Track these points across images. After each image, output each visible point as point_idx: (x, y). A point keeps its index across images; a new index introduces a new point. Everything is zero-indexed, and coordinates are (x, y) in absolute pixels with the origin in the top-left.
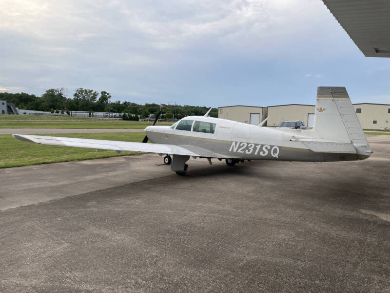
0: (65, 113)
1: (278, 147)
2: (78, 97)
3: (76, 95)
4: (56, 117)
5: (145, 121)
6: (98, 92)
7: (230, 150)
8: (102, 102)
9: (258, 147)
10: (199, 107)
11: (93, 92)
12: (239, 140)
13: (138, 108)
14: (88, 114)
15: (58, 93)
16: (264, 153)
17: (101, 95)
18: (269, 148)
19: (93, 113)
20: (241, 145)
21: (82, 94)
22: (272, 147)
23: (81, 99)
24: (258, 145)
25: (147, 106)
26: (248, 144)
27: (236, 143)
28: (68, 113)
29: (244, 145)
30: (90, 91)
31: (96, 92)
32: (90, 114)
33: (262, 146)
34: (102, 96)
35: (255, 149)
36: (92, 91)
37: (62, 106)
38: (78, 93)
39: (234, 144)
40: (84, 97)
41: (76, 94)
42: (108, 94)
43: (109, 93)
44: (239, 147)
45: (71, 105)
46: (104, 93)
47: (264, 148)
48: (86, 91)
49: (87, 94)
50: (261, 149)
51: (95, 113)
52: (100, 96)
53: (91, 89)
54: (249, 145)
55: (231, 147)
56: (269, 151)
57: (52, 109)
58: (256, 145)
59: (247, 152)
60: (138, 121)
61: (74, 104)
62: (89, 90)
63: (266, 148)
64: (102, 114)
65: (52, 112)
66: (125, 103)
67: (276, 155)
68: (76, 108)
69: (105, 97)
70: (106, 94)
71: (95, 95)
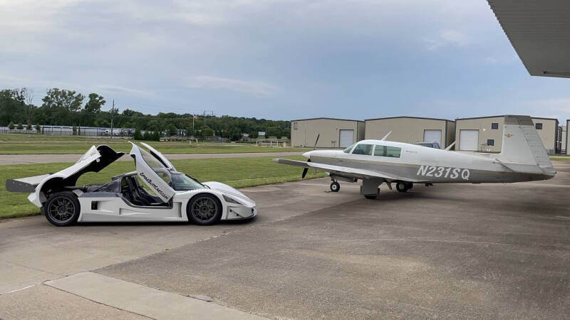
0: (34, 129)
1: (470, 170)
2: (50, 102)
3: (46, 99)
4: (29, 136)
5: (169, 140)
6: (83, 94)
7: (418, 174)
8: (90, 111)
9: (448, 170)
10: (244, 118)
11: (74, 95)
12: (428, 164)
13: (149, 121)
14: (72, 130)
15: (16, 96)
16: (454, 176)
17: (89, 99)
18: (459, 171)
19: (79, 129)
20: (430, 168)
21: (57, 98)
22: (462, 170)
23: (54, 105)
24: (448, 168)
25: (162, 116)
26: (437, 167)
27: (425, 167)
28: (38, 129)
29: (433, 169)
30: (71, 94)
31: (80, 95)
32: (74, 130)
33: (452, 169)
34: (90, 102)
35: (445, 172)
36: (74, 93)
37: (23, 118)
38: (50, 96)
39: (422, 168)
40: (60, 103)
41: (47, 97)
42: (101, 98)
43: (102, 96)
44: (428, 171)
45: (39, 115)
46: (93, 96)
47: (454, 171)
48: (64, 93)
49: (66, 98)
50: (451, 172)
51: (83, 129)
52: (88, 102)
53: (72, 91)
54: (439, 169)
55: (419, 171)
56: (460, 174)
57: (11, 123)
58: (446, 168)
59: (436, 175)
60: (158, 140)
61: (44, 114)
62: (69, 92)
63: (457, 171)
64: (96, 131)
65: (12, 128)
66: (127, 112)
67: (467, 178)
68: (47, 120)
69: (95, 102)
70: (97, 99)
71: (79, 99)
